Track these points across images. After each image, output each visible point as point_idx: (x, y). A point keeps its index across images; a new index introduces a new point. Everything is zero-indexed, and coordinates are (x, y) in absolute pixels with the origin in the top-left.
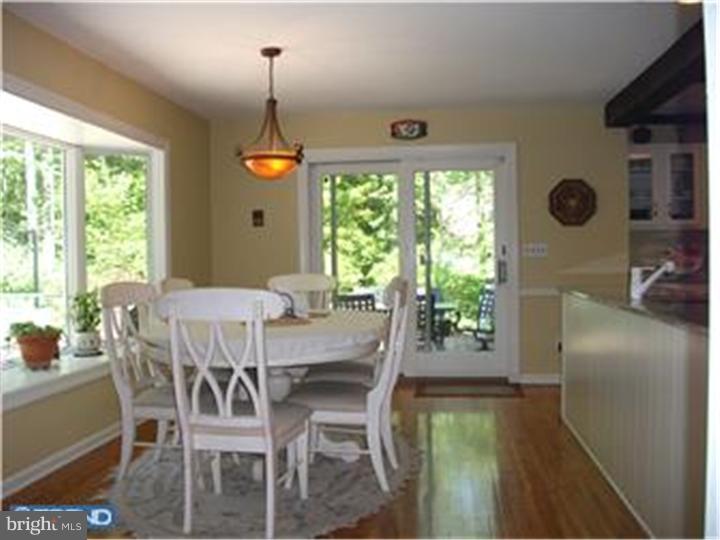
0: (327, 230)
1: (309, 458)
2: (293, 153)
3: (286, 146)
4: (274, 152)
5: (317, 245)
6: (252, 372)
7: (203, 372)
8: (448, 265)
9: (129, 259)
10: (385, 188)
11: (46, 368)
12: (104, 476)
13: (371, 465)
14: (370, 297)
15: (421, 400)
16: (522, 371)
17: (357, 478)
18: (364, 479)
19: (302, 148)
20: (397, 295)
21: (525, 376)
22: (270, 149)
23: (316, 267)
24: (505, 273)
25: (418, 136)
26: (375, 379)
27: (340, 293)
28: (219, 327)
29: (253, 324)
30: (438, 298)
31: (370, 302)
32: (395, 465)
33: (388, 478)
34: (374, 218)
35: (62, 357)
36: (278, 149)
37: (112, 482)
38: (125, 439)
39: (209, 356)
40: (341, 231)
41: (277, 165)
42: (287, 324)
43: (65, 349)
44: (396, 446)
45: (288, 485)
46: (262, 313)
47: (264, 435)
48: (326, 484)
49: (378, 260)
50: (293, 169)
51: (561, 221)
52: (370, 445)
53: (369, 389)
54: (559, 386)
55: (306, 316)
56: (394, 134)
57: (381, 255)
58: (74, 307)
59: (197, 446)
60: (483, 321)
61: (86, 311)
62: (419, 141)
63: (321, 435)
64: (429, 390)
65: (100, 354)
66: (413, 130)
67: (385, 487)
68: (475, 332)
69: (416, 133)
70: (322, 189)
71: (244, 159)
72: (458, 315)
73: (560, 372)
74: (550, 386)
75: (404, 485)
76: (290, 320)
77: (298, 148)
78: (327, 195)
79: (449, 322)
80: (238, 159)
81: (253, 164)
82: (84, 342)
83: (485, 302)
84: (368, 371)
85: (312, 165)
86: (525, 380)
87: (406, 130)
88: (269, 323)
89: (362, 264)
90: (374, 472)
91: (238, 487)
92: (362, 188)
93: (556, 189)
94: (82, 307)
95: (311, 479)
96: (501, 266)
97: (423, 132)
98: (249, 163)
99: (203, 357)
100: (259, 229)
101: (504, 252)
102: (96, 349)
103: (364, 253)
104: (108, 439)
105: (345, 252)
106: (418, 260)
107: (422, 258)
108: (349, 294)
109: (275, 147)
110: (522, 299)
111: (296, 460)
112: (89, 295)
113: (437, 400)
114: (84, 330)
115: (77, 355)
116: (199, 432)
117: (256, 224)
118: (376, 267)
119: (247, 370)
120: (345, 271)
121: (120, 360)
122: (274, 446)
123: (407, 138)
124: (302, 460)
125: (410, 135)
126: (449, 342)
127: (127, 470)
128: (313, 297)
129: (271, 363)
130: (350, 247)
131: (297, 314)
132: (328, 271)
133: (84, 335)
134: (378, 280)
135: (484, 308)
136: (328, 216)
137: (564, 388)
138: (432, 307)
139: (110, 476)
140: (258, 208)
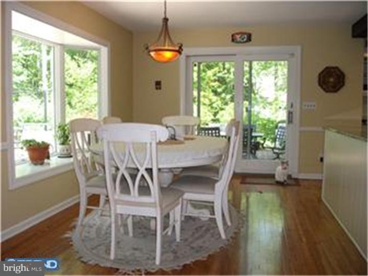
0: (195, 93)
1: (181, 218)
2: (177, 48)
3: (172, 44)
4: (166, 48)
5: (189, 100)
6: (149, 171)
7: (123, 170)
8: (259, 113)
9: (93, 106)
10: (226, 71)
11: (42, 164)
12: (70, 223)
13: (216, 223)
14: (217, 129)
15: (243, 186)
16: (300, 172)
17: (208, 230)
18: (211, 231)
19: (182, 45)
20: (234, 129)
21: (302, 174)
22: (164, 46)
23: (189, 112)
24: (292, 118)
25: (246, 41)
26: (220, 176)
27: (202, 126)
28: (131, 146)
29: (151, 144)
30: (253, 130)
31: (217, 131)
32: (229, 224)
33: (225, 231)
34: (219, 87)
35: (51, 158)
36: (169, 46)
37: (74, 227)
38: (81, 204)
39: (126, 161)
40: (202, 93)
41: (168, 55)
42: (171, 144)
43: (52, 154)
44: (230, 211)
45: (169, 233)
46: (156, 138)
47: (156, 207)
48: (191, 233)
49: (222, 109)
50: (177, 58)
51: (324, 90)
52: (216, 213)
53: (217, 181)
54: (321, 181)
55: (182, 139)
56: (233, 40)
57: (224, 107)
58: (58, 131)
59: (119, 212)
60: (277, 143)
61: (64, 133)
62: (247, 43)
63: (189, 206)
64: (248, 180)
65: (71, 157)
66: (244, 38)
67: (223, 236)
68: (273, 149)
69: (245, 40)
70: (193, 71)
71: (150, 51)
72: (265, 139)
73: (322, 173)
74: (315, 180)
75: (234, 235)
76: (174, 141)
77: (179, 45)
78: (195, 75)
79: (258, 143)
80: (146, 51)
81: (154, 54)
82: (64, 151)
83: (279, 133)
84: (216, 170)
85: (188, 57)
86: (301, 176)
87: (240, 38)
88: (160, 143)
89: (214, 111)
90: (217, 227)
91: (142, 233)
92: (213, 71)
93: (322, 72)
94: (63, 132)
95: (182, 229)
96: (290, 114)
97: (249, 39)
98: (152, 54)
99: (123, 161)
100: (159, 91)
101: (292, 106)
102: (70, 154)
103: (214, 105)
104: (72, 204)
105: (204, 104)
106: (244, 110)
107: (247, 108)
108: (207, 127)
109: (167, 44)
110: (301, 132)
111: (174, 221)
112: (66, 126)
113: (252, 186)
114: (63, 144)
115: (59, 157)
116: (119, 204)
117: (157, 88)
118: (221, 113)
119: (146, 169)
120: (204, 114)
121: (80, 161)
122: (161, 214)
123: (240, 42)
124: (177, 221)
125: (242, 41)
126: (259, 153)
127: (82, 221)
128: (187, 128)
129: (160, 166)
130: (207, 102)
131: (177, 138)
132: (195, 114)
133: (64, 146)
134: (221, 120)
135: (278, 136)
136: (196, 85)
137: (324, 182)
138: (251, 135)
139: (73, 224)
140: (159, 80)
